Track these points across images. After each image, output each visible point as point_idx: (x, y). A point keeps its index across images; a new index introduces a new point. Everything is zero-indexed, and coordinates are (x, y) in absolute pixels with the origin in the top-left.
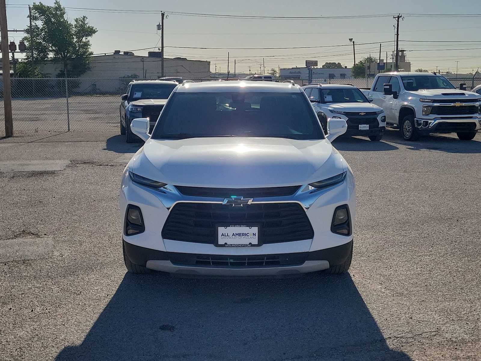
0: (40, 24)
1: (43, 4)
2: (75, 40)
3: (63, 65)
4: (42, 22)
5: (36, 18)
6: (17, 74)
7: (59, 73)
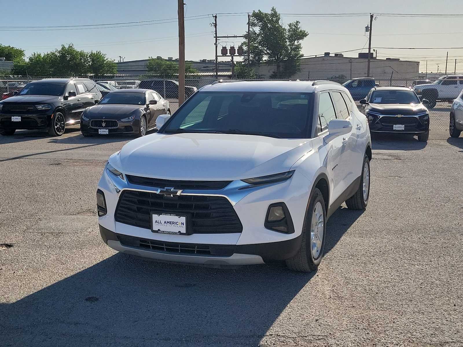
0: (257, 30)
1: (262, 12)
2: (288, 43)
3: (276, 67)
4: (259, 28)
5: (254, 25)
6: (235, 76)
7: (272, 74)
